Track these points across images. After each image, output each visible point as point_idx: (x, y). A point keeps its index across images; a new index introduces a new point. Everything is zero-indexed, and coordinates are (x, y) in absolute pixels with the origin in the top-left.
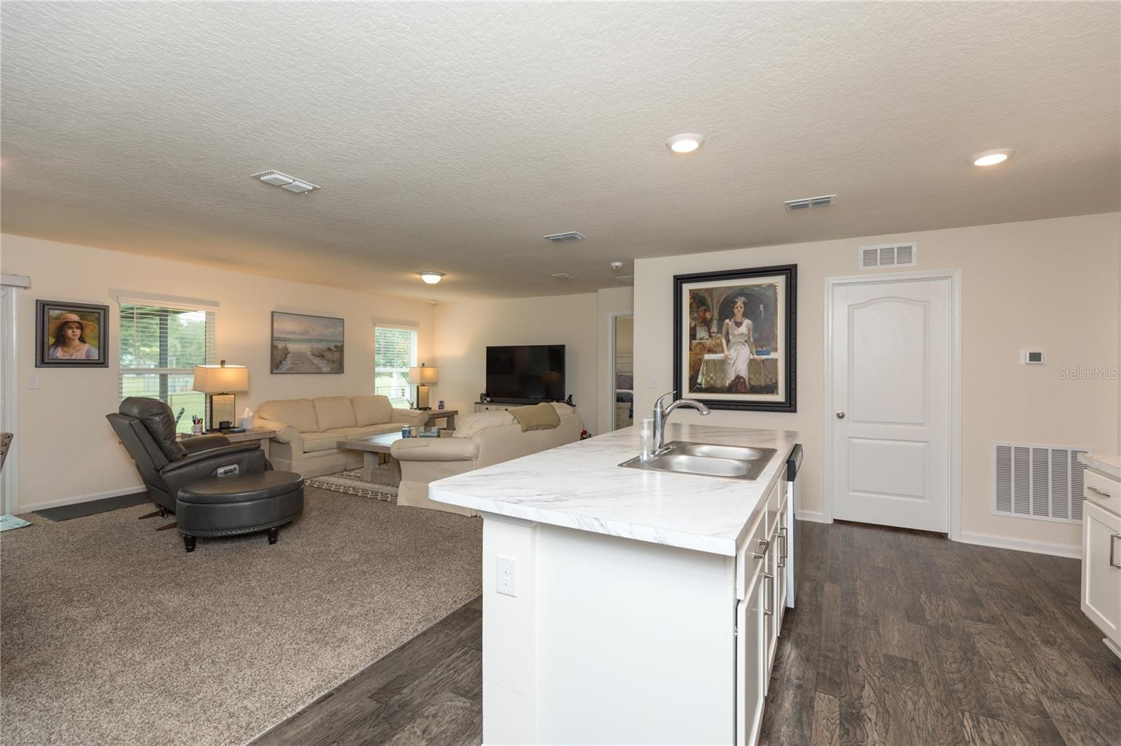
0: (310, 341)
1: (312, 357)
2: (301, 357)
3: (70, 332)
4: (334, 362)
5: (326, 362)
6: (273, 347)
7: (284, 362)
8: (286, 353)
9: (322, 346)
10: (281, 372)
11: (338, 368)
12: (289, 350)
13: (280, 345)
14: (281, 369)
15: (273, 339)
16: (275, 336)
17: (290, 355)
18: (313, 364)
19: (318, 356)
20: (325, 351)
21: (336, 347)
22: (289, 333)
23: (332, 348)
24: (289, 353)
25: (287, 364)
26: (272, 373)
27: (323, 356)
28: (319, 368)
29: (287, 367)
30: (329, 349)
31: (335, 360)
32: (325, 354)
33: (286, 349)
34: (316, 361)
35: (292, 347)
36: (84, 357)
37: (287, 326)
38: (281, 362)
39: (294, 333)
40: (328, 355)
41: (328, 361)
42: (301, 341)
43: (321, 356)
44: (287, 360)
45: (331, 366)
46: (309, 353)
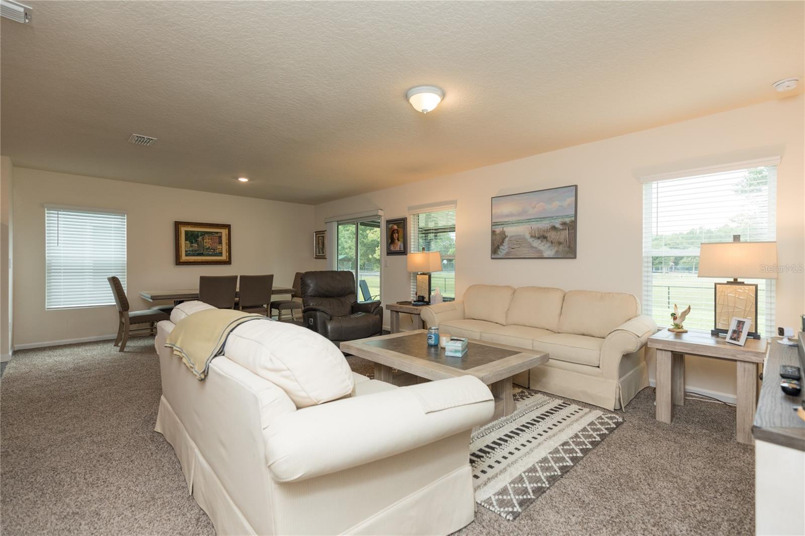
0: (529, 221)
1: (531, 240)
2: (519, 241)
3: (394, 235)
4: (560, 243)
5: (549, 244)
6: (493, 232)
7: (501, 247)
8: (503, 236)
9: (545, 225)
10: (499, 257)
11: (569, 250)
12: (506, 234)
13: (498, 230)
14: (498, 254)
15: (492, 226)
16: (493, 221)
17: (507, 239)
18: (532, 247)
19: (539, 238)
20: (547, 231)
21: (564, 224)
22: (507, 216)
23: (558, 226)
24: (506, 237)
25: (504, 249)
26: (492, 258)
27: (545, 237)
28: (540, 251)
29: (505, 252)
30: (554, 228)
31: (562, 240)
32: (548, 235)
33: (503, 233)
34: (536, 243)
35: (510, 231)
36: (399, 250)
37: (506, 209)
38: (498, 247)
39: (511, 215)
40: (552, 235)
41: (552, 242)
42: (519, 222)
43: (543, 238)
44: (504, 244)
45: (556, 249)
46: (528, 236)
